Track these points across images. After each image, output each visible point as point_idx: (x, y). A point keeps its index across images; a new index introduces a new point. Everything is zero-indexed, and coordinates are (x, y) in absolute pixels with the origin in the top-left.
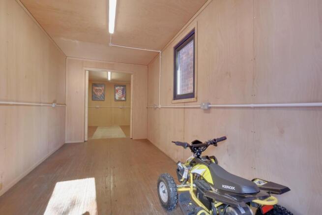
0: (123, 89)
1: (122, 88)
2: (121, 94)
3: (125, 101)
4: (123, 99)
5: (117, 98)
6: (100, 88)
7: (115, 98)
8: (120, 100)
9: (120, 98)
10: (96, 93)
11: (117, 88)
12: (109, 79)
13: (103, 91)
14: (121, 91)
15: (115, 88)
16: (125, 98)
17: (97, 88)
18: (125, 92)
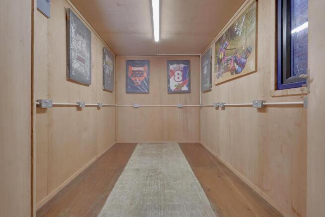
0: (184, 68)
1: (182, 66)
2: (181, 78)
3: (188, 92)
4: (185, 88)
5: (173, 88)
6: (141, 69)
7: (169, 88)
8: (178, 92)
9: (179, 87)
10: (133, 79)
11: (172, 67)
12: (157, 39)
13: (145, 75)
14: (180, 73)
15: (168, 67)
16: (189, 86)
17: (135, 69)
18: (189, 75)
